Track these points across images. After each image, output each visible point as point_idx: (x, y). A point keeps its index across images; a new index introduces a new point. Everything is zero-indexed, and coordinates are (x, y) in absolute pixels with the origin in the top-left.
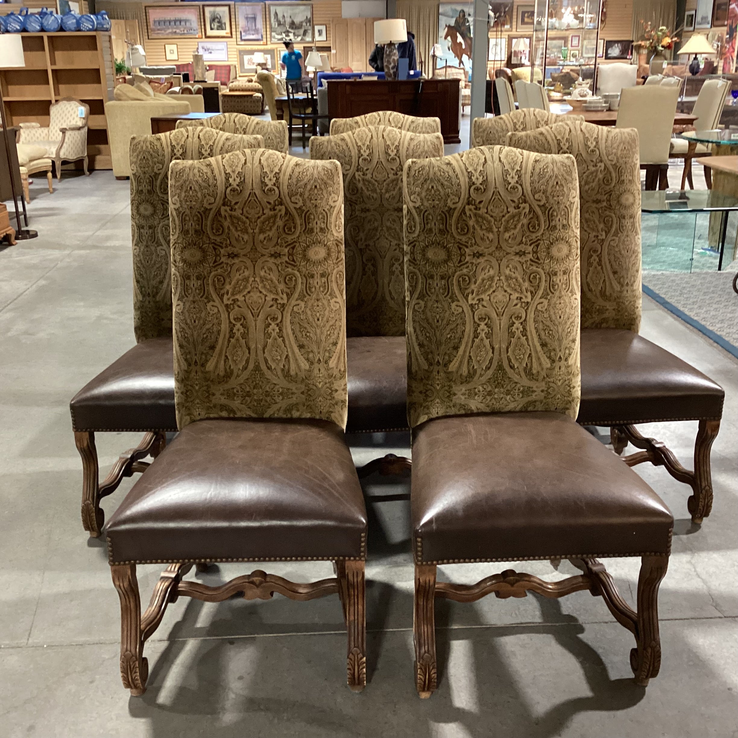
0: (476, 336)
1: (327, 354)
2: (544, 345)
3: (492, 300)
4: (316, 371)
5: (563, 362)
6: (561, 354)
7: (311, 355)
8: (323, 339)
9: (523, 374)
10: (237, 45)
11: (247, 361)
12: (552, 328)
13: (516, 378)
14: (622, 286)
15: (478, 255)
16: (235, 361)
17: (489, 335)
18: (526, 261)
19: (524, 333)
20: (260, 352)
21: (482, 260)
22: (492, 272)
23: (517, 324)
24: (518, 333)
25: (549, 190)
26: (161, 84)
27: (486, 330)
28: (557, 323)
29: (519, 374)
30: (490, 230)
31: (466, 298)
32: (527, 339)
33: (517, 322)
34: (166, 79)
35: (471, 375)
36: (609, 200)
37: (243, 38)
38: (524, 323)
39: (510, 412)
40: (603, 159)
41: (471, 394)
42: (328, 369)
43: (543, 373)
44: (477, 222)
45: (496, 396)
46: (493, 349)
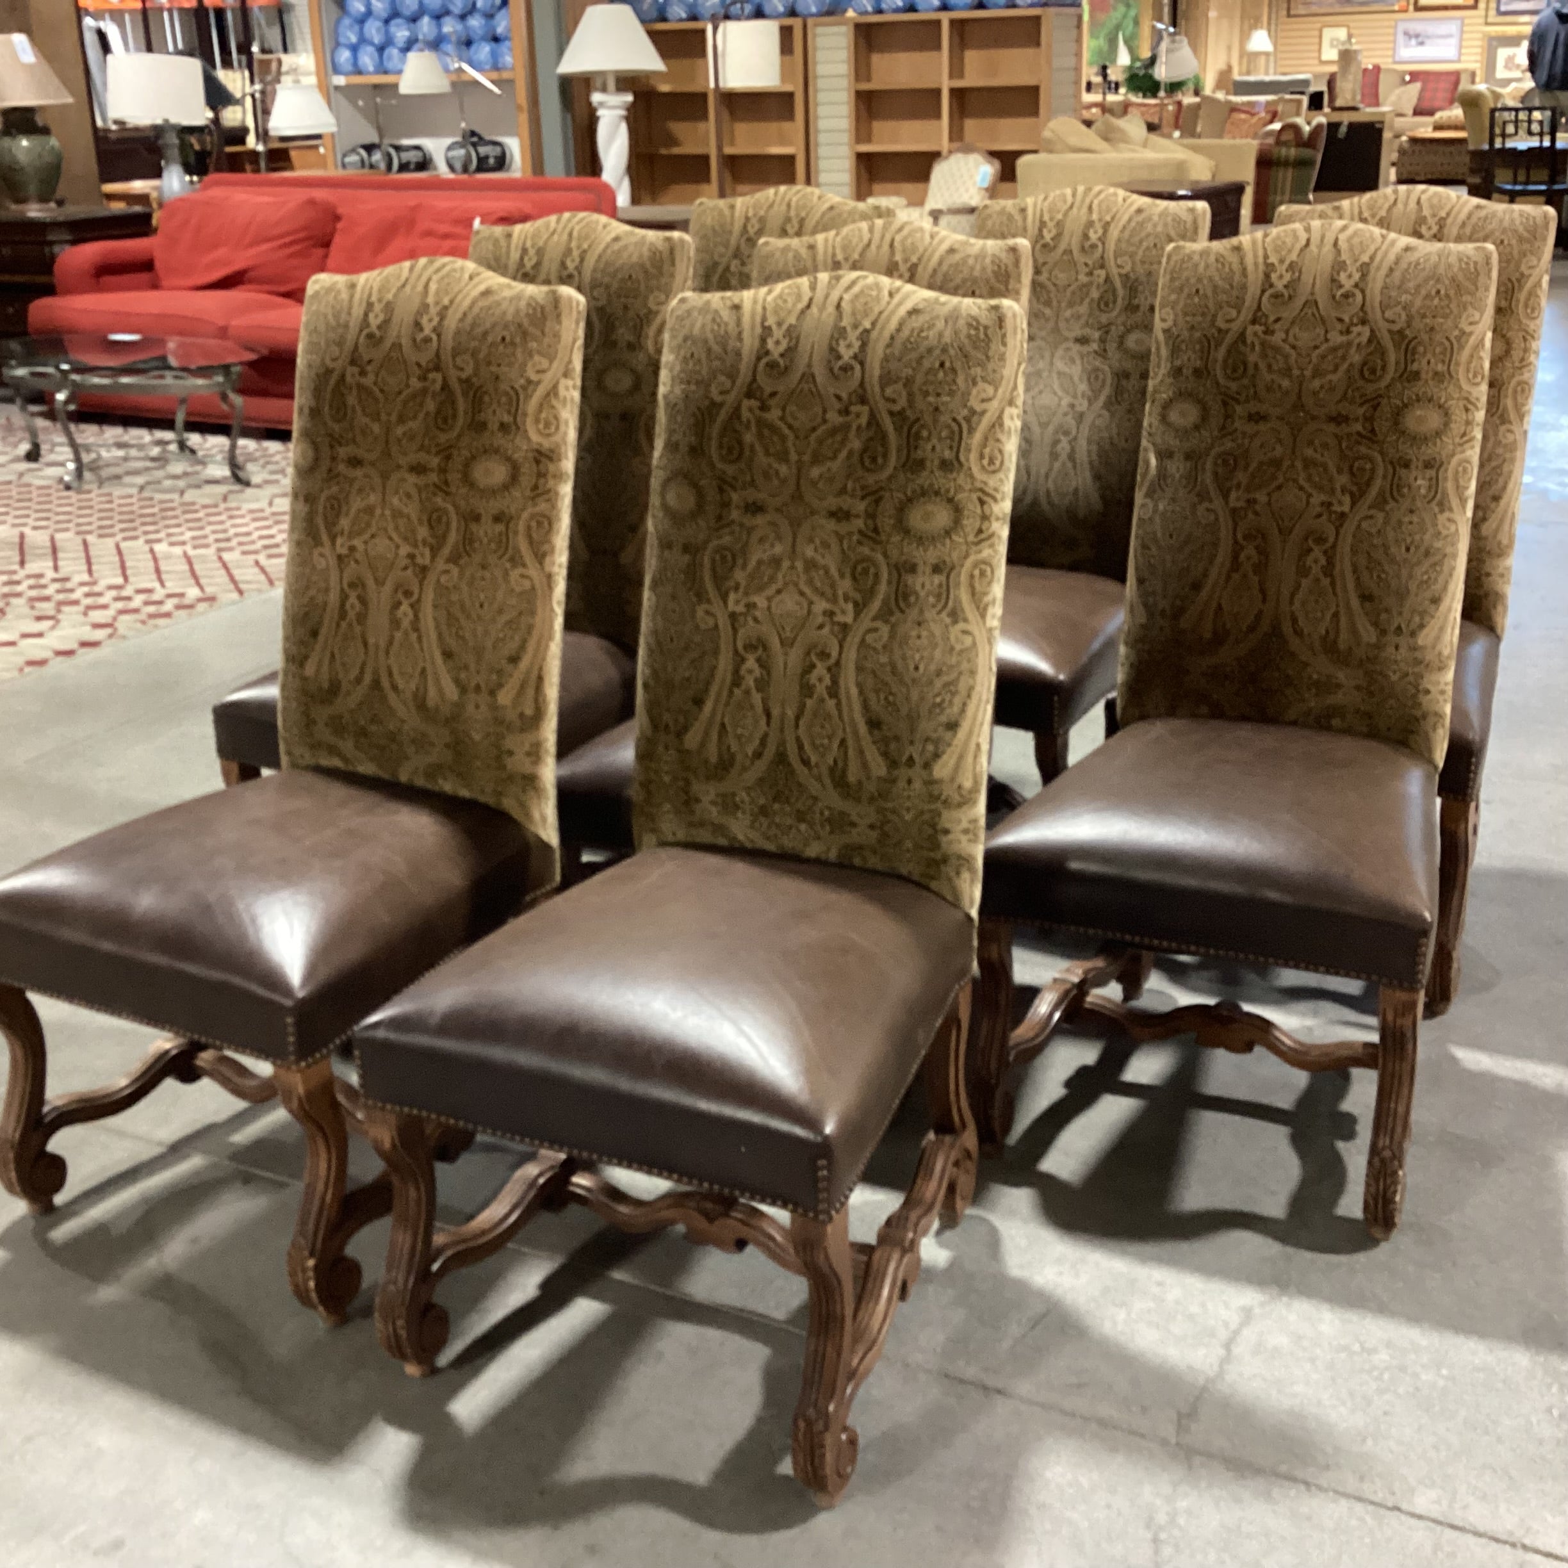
0: (737, 681)
1: (494, 677)
2: (874, 724)
3: (773, 609)
4: (470, 708)
5: (918, 768)
6: (914, 751)
7: (463, 675)
8: (489, 644)
9: (827, 781)
10: (1487, 24)
11: (362, 672)
12: (894, 690)
13: (814, 787)
14: (1383, 632)
15: (755, 508)
16: (344, 664)
17: (762, 685)
18: (850, 534)
19: (833, 691)
20: (382, 654)
21: (759, 520)
22: (778, 549)
23: (820, 669)
24: (821, 689)
25: (919, 379)
26: (1253, 115)
27: (757, 672)
28: (907, 680)
29: (819, 779)
30: (783, 457)
31: (724, 598)
32: (838, 705)
33: (819, 664)
34: (1268, 103)
35: (725, 765)
36: (1369, 419)
37: (1503, 8)
38: (835, 670)
39: (817, 861)
40: (1370, 316)
41: (729, 804)
42: (494, 707)
43: (871, 788)
44: (760, 435)
45: (777, 820)
46: (768, 715)
